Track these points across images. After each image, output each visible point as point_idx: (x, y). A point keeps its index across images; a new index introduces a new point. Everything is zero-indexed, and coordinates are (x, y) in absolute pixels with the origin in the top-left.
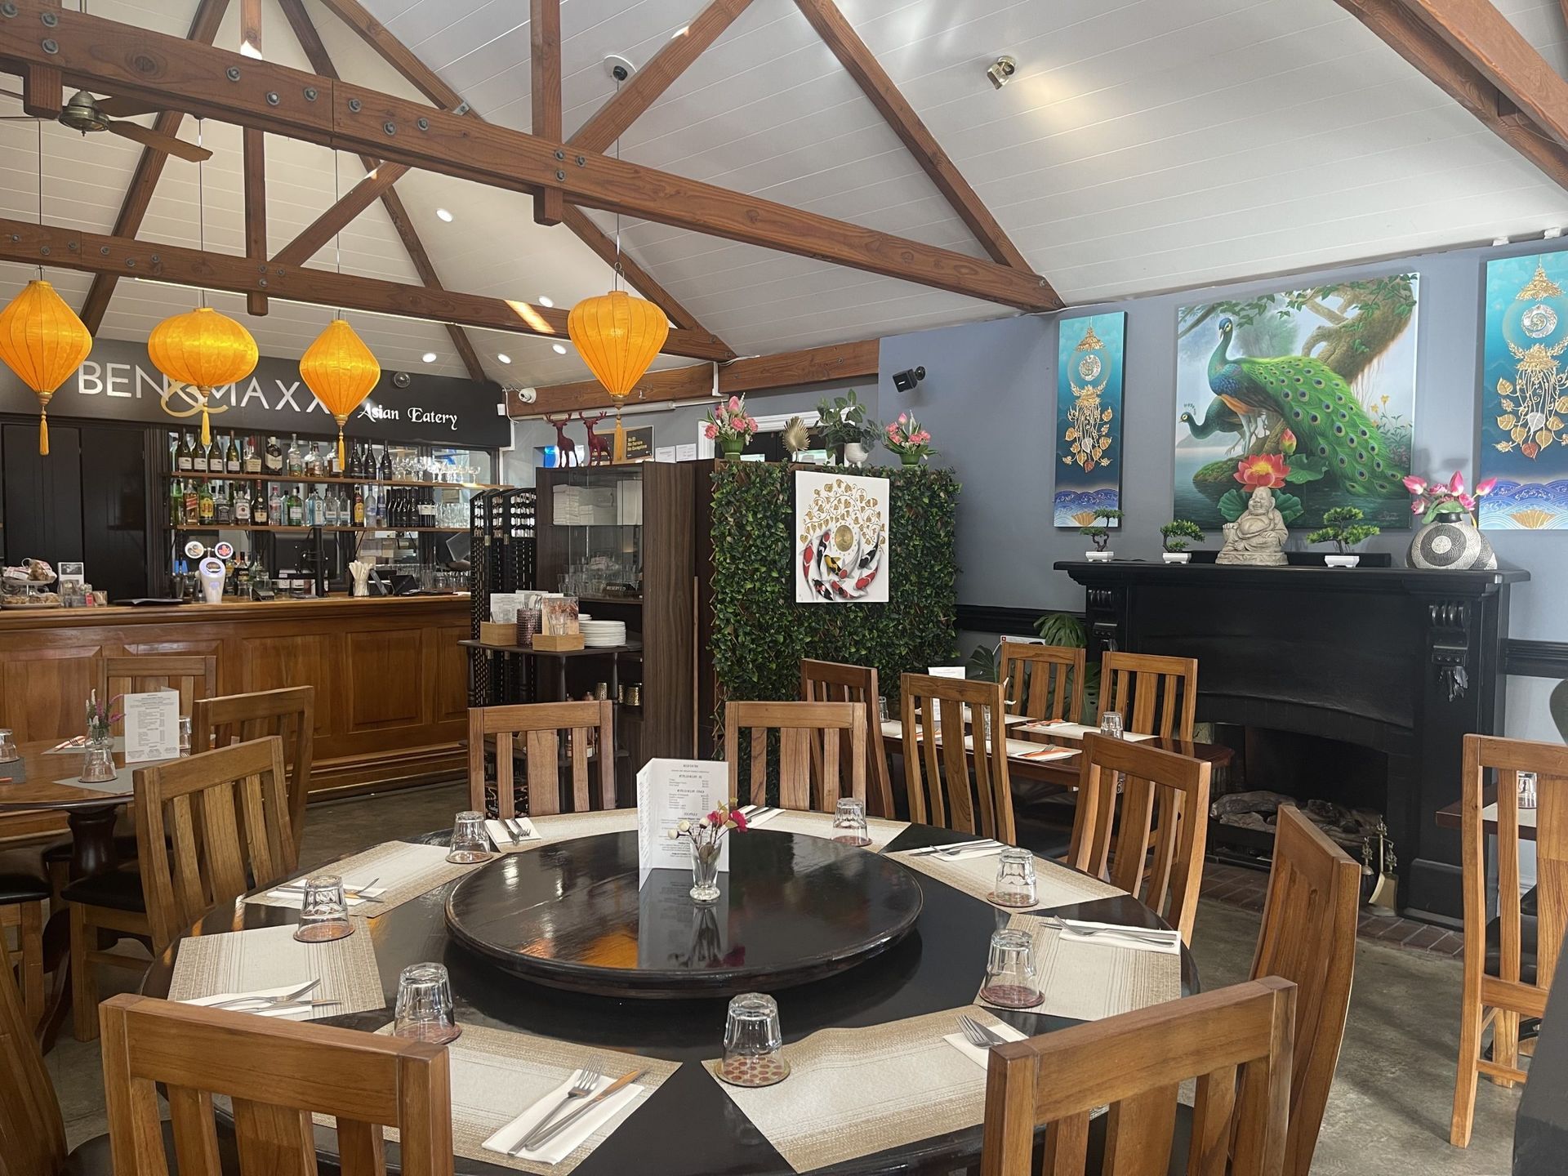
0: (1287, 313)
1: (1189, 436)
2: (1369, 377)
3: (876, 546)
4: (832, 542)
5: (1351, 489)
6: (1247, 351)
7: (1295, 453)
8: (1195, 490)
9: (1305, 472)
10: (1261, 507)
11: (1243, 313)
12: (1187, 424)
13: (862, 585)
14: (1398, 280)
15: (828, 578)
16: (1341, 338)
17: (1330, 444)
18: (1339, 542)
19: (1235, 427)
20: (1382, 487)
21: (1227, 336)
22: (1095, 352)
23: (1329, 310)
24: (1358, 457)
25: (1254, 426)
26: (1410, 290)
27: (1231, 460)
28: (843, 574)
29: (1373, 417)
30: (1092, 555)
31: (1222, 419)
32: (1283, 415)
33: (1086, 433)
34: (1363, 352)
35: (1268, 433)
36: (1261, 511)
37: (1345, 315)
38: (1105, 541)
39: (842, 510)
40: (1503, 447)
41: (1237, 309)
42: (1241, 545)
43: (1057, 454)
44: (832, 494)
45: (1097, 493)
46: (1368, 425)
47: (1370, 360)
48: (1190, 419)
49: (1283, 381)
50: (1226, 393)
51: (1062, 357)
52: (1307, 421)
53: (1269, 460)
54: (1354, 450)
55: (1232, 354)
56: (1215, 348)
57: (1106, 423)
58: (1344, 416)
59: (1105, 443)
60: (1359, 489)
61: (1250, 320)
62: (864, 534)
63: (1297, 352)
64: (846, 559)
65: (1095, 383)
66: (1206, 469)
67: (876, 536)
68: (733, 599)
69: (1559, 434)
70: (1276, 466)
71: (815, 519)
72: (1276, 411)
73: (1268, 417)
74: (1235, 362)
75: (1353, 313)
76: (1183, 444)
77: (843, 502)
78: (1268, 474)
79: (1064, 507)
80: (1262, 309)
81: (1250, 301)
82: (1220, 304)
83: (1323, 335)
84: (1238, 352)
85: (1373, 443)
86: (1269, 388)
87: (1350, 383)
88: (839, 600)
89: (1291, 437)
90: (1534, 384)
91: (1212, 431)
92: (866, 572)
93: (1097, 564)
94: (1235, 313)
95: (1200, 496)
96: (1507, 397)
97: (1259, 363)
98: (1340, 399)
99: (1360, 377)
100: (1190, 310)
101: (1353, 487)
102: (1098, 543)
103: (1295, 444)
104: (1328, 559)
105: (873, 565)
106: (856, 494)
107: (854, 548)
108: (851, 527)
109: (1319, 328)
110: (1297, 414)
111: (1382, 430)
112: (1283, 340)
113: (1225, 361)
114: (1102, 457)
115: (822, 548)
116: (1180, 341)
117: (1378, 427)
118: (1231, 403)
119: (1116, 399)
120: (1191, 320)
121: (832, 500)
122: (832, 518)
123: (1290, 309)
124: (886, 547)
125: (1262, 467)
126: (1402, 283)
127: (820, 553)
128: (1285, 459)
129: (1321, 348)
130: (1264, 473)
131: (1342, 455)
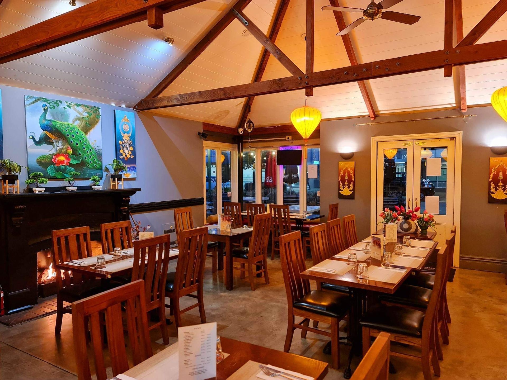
0: (66, 108)
1: (33, 144)
2: (91, 134)
5: (88, 166)
6: (54, 118)
7: (72, 154)
9: (75, 160)
11: (51, 104)
12: (32, 140)
14: (96, 108)
16: (83, 121)
17: (82, 152)
19: (51, 143)
20: (96, 166)
21: (46, 110)
23: (79, 111)
24: (89, 157)
25: (58, 144)
26: (99, 112)
27: (50, 154)
29: (93, 146)
31: (45, 140)
32: (67, 141)
34: (88, 126)
35: (63, 147)
37: (83, 114)
40: (121, 157)
41: (49, 102)
46: (92, 148)
47: (91, 129)
48: (33, 138)
49: (67, 130)
50: (47, 131)
52: (75, 145)
53: (64, 156)
54: (88, 155)
55: (48, 117)
56: (42, 114)
58: (85, 144)
61: (54, 107)
66: (41, 157)
69: (131, 155)
70: (66, 158)
72: (65, 140)
73: (62, 141)
74: (49, 120)
75: (85, 114)
76: (31, 147)
78: (64, 160)
80: (58, 105)
81: (53, 101)
82: (43, 98)
83: (78, 119)
84: (51, 117)
85: (93, 153)
86: (62, 132)
87: (86, 135)
90: (126, 143)
91: (42, 144)
94: (49, 103)
96: (121, 145)
97: (58, 123)
98: (84, 139)
99: (88, 133)
100: (30, 97)
101: (89, 166)
109: (77, 116)
110: (72, 142)
111: (95, 150)
112: (64, 116)
113: (45, 119)
116: (26, 108)
117: (94, 149)
118: (48, 134)
120: (31, 101)
123: (67, 107)
125: (61, 158)
126: (97, 109)
128: (69, 156)
129: (77, 122)
130: (62, 160)
131: (85, 156)
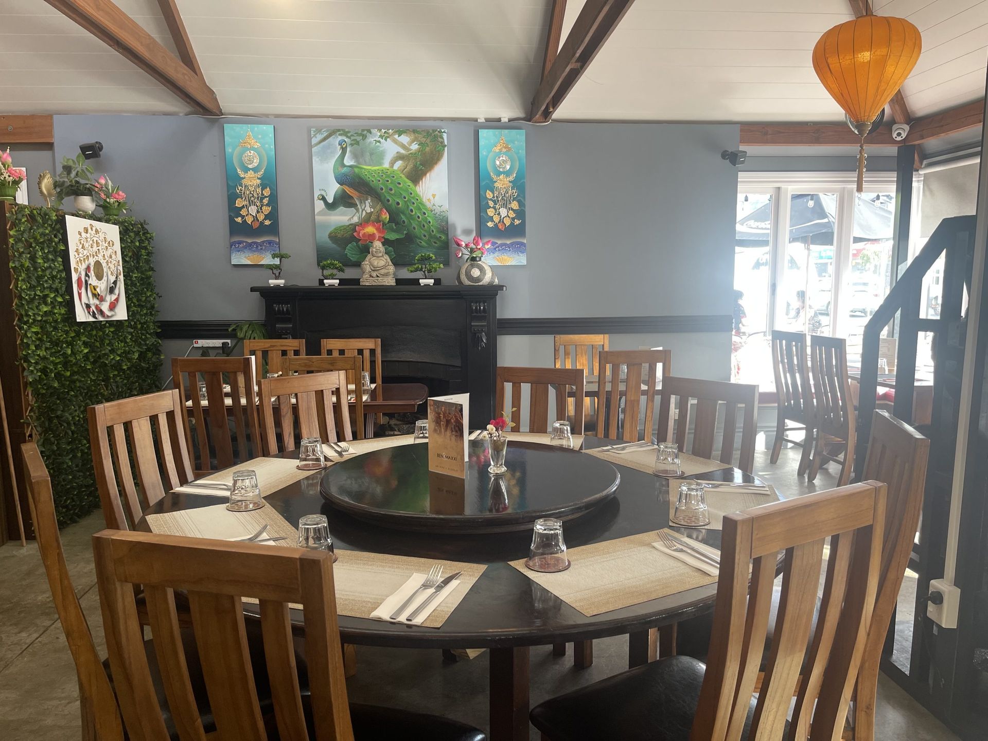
0: (379, 142)
1: (323, 210)
2: (425, 183)
3: (117, 278)
4: (92, 274)
5: (419, 243)
6: (357, 161)
7: (389, 222)
8: (330, 242)
9: (393, 233)
10: (380, 252)
11: (352, 138)
12: (322, 201)
13: (112, 307)
14: (437, 132)
15: (94, 302)
16: (409, 160)
17: (407, 218)
18: (424, 272)
19: (354, 205)
20: (435, 243)
21: (344, 150)
22: (254, 149)
23: (402, 143)
24: (422, 226)
25: (364, 205)
26: (443, 139)
27: (351, 224)
28: (101, 299)
29: (429, 205)
30: (273, 282)
31: (343, 200)
32: (380, 200)
33: (251, 203)
34: (421, 169)
35: (372, 210)
36: (380, 255)
37: (411, 147)
38: (279, 273)
39: (95, 249)
40: (490, 224)
41: (349, 135)
42: (374, 274)
43: (230, 216)
44: (88, 235)
45: (263, 242)
46: (426, 209)
47: (425, 174)
48: (323, 199)
49: (379, 181)
50: (346, 185)
51: (229, 150)
52: (394, 205)
53: (374, 226)
54: (420, 222)
55: (348, 161)
56: (337, 157)
57: (266, 197)
58: (414, 203)
59: (267, 210)
60: (423, 243)
61: (358, 143)
62: (109, 268)
63: (386, 165)
64: (102, 286)
65: (255, 170)
66: (335, 229)
67: (116, 269)
68: (34, 320)
69: (513, 219)
70: (378, 229)
71: (81, 255)
72: (376, 198)
73: (372, 200)
74: (350, 166)
75: (415, 147)
76: (320, 213)
77: (95, 241)
78: (374, 234)
79: (239, 251)
80: (364, 137)
81: (356, 131)
82: (339, 130)
83: (400, 157)
84: (351, 160)
85: (429, 219)
86: (371, 184)
87: (416, 185)
88: (101, 319)
89: (386, 213)
90: (502, 194)
91: (338, 207)
92: (114, 297)
93: (277, 287)
94: (349, 137)
95: (334, 246)
96: (491, 199)
97: (364, 169)
98: (411, 194)
99: (421, 182)
100: (319, 131)
101: (421, 242)
102: (275, 274)
103: (388, 217)
104: (421, 281)
105: (117, 291)
106: (102, 236)
107: (105, 278)
108: (102, 262)
109: (397, 153)
110: (388, 201)
111: (433, 212)
112: (378, 157)
113: (343, 166)
114: (265, 219)
115: (87, 278)
116: (314, 150)
117: (432, 211)
118: (348, 190)
119: (269, 181)
120: (320, 137)
121: (89, 240)
122: (90, 254)
123: (380, 139)
124: (122, 277)
125: (370, 230)
126: (439, 134)
127: (86, 281)
128: (383, 226)
129: (399, 164)
130: (371, 233)
131: (414, 225)
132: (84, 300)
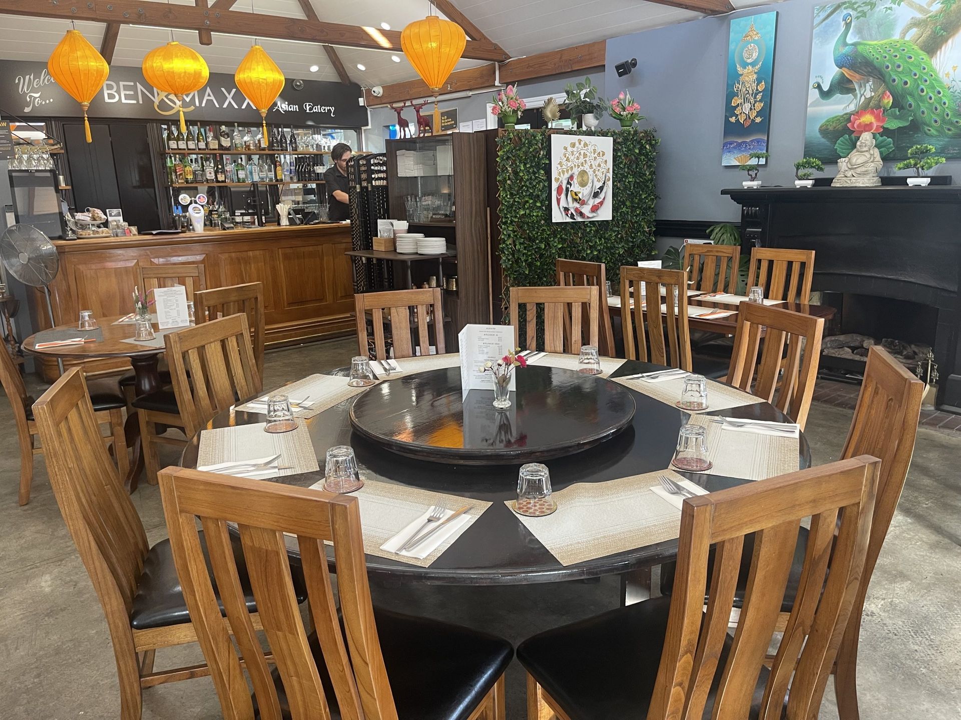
0: (890, 8)
1: (817, 99)
2: (945, 53)
3: (604, 183)
4: (575, 181)
5: (928, 132)
7: (891, 108)
8: (820, 136)
9: (897, 121)
10: (865, 146)
11: (859, 9)
12: (817, 90)
13: (595, 209)
15: (572, 205)
16: (927, 25)
17: (915, 101)
18: (918, 169)
19: (851, 91)
20: (949, 130)
21: (848, 26)
22: (755, 42)
23: (920, 6)
24: (934, 110)
25: (864, 90)
27: (846, 114)
28: (583, 203)
29: (946, 81)
30: (747, 184)
31: (842, 86)
32: (884, 81)
33: (746, 100)
34: (942, 35)
35: (873, 94)
36: (865, 149)
37: (931, 9)
38: (756, 174)
39: (582, 160)
41: (856, 6)
42: (849, 174)
43: (726, 116)
44: (575, 149)
45: (752, 141)
46: (942, 87)
47: (947, 41)
48: (819, 87)
49: (886, 57)
50: (845, 67)
51: (732, 47)
52: (901, 85)
53: (872, 113)
54: (931, 104)
55: (850, 39)
56: (840, 34)
57: (760, 92)
58: (926, 81)
59: (759, 106)
60: (933, 132)
61: (864, 14)
62: (596, 175)
63: (896, 37)
64: (584, 192)
65: (753, 64)
66: (828, 121)
67: (604, 176)
68: (512, 221)
70: (877, 118)
71: (564, 167)
72: (880, 79)
74: (852, 45)
75: (936, 8)
76: (814, 104)
77: (582, 154)
78: (871, 124)
79: (730, 152)
80: (873, 6)
82: (844, 3)
83: (916, 24)
84: (855, 37)
85: (945, 99)
86: (875, 62)
88: (579, 219)
89: (889, 96)
91: (834, 95)
92: (597, 201)
93: (750, 191)
94: (855, 10)
95: (823, 140)
97: (869, 45)
98: (924, 69)
99: (939, 52)
100: (823, 8)
101: (929, 130)
102: (751, 175)
103: (891, 101)
104: (909, 180)
105: (602, 196)
106: (591, 149)
107: (590, 185)
108: (587, 171)
109: (912, 18)
110: (894, 80)
111: (951, 90)
112: (886, 27)
113: (845, 44)
114: (757, 116)
115: (569, 186)
116: (814, 31)
117: (949, 88)
118: (847, 73)
119: (768, 76)
120: (823, 15)
121: (575, 153)
122: (575, 165)
123: (893, 6)
124: (610, 183)
125: (868, 118)
127: (567, 189)
128: (884, 113)
129: (914, 31)
130: (869, 123)
131: (923, 109)
132: (563, 203)
